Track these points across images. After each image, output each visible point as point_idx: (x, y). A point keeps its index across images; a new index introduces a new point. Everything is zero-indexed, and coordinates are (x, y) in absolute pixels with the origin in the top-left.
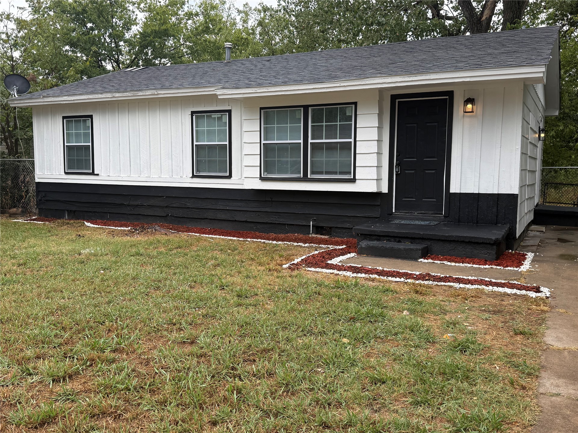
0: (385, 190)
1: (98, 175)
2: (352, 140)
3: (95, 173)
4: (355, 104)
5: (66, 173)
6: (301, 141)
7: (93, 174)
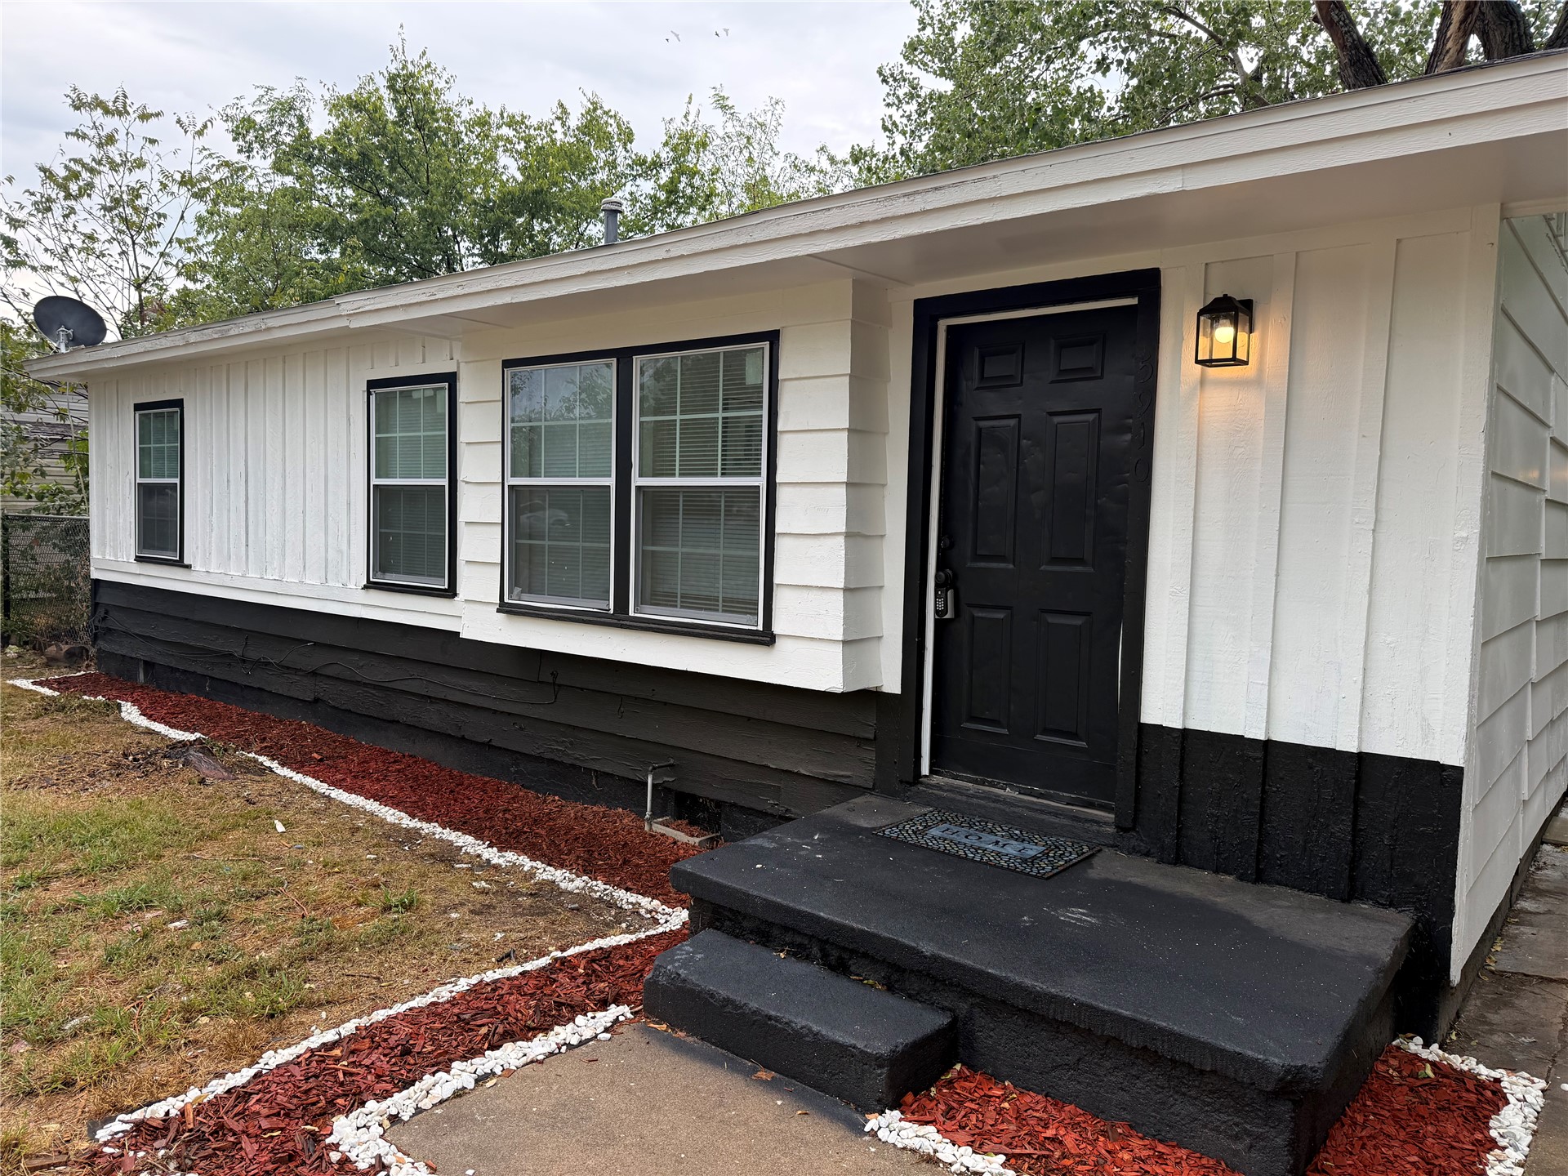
0: (892, 683)
1: (188, 567)
2: (761, 481)
3: (186, 562)
4: (773, 337)
5: (139, 559)
6: (611, 481)
7: (180, 564)
